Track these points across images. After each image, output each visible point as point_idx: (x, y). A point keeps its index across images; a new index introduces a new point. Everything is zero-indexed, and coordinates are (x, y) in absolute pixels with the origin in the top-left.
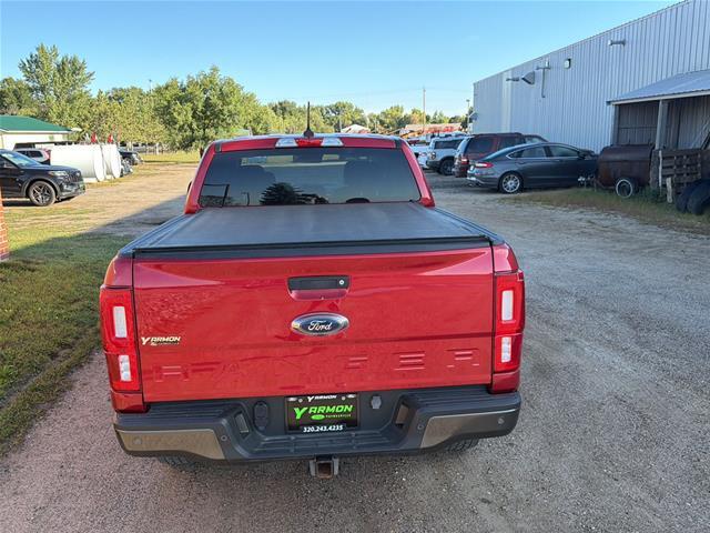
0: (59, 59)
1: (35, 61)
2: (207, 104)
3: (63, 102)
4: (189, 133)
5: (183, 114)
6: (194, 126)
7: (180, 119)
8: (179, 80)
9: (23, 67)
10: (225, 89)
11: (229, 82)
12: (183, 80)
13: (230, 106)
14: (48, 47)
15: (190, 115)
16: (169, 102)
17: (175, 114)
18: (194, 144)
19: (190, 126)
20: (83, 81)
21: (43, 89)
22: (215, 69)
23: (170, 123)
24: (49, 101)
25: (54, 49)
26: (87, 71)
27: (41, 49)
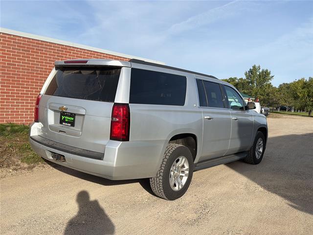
0: (261, 71)
1: (251, 71)
3: (259, 88)
5: (303, 94)
7: (301, 96)
9: (246, 74)
12: (307, 79)
14: (257, 65)
15: (306, 94)
16: (297, 88)
17: (298, 94)
18: (306, 108)
20: (269, 79)
21: (252, 82)
23: (296, 98)
24: (253, 87)
25: (259, 67)
26: (271, 75)
27: (254, 67)
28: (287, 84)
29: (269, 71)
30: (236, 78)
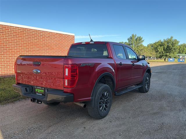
0: (137, 37)
1: (131, 38)
2: (168, 47)
3: (136, 47)
4: (162, 54)
5: (161, 49)
6: (164, 52)
7: (160, 50)
8: (161, 41)
9: (128, 39)
10: (174, 42)
11: (175, 40)
12: (162, 40)
13: (174, 47)
14: (134, 34)
15: (163, 49)
16: (157, 46)
17: (158, 49)
18: (163, 57)
19: (162, 52)
20: (141, 42)
21: (132, 44)
22: (172, 37)
23: (157, 52)
24: (132, 47)
25: (136, 35)
26: (142, 40)
27: (133, 35)
28: (152, 44)
29: (141, 37)
30: (123, 42)
